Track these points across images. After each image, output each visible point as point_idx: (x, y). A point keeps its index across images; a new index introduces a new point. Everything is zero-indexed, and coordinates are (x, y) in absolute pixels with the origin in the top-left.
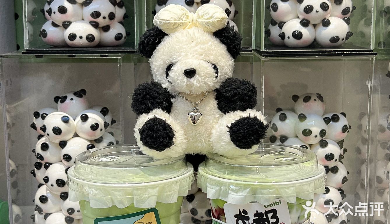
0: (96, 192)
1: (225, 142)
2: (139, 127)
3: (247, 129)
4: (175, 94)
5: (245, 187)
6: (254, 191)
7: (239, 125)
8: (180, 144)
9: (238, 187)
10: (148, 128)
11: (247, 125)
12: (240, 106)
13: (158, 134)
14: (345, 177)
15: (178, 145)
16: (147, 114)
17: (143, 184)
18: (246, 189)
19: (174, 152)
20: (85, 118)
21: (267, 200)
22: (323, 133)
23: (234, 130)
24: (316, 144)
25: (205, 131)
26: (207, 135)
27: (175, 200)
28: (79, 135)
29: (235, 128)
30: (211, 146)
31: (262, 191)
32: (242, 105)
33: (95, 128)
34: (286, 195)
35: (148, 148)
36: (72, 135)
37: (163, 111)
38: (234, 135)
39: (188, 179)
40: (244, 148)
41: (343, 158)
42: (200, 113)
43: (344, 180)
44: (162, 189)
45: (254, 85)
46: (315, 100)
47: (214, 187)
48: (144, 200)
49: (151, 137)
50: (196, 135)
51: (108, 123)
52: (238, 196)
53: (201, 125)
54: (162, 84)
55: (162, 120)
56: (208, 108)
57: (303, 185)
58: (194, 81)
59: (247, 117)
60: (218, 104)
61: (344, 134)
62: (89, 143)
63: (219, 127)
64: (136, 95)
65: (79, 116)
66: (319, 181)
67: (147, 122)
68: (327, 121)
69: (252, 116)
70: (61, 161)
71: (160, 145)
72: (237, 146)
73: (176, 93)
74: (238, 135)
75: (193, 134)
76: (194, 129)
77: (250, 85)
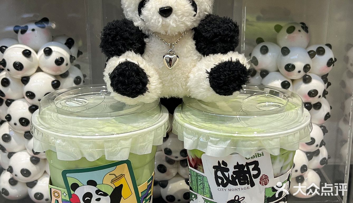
0: (64, 144)
1: (204, 88)
2: (110, 72)
3: (229, 74)
4: (148, 34)
5: (225, 139)
6: (235, 143)
7: (219, 70)
8: (155, 89)
9: (217, 138)
10: (119, 73)
11: (228, 70)
12: (221, 48)
13: (131, 80)
14: (328, 113)
15: (153, 91)
16: (118, 56)
17: (115, 136)
18: (227, 141)
19: (148, 98)
20: (48, 52)
21: (249, 152)
22: (307, 68)
23: (215, 76)
24: (299, 79)
25: (182, 74)
26: (184, 79)
27: (149, 151)
28: (43, 69)
29: (215, 74)
30: (188, 90)
31: (243, 143)
32: (223, 47)
33: (60, 62)
34: (269, 148)
35: (119, 94)
36: (35, 70)
37: (136, 54)
38: (214, 81)
39: (163, 127)
40: (225, 95)
41: (327, 93)
42: (176, 56)
43: (327, 116)
44: (136, 140)
45: (237, 23)
46: (299, 31)
47: (191, 137)
48: (116, 152)
49: (123, 83)
50: (171, 79)
51: (74, 57)
52: (218, 149)
53: (177, 69)
54: (134, 21)
55: (135, 64)
56: (185, 49)
57: (288, 136)
58: (170, 21)
59: (228, 61)
60: (196, 44)
61: (329, 68)
62: (53, 79)
63: (198, 71)
64: (105, 35)
65: (42, 49)
66: (305, 130)
67: (118, 66)
68: (312, 54)
69: (234, 60)
70: (24, 98)
71: (133, 93)
72: (217, 93)
73: (150, 32)
74: (218, 81)
75: (169, 77)
76: (170, 72)
77: (232, 24)
